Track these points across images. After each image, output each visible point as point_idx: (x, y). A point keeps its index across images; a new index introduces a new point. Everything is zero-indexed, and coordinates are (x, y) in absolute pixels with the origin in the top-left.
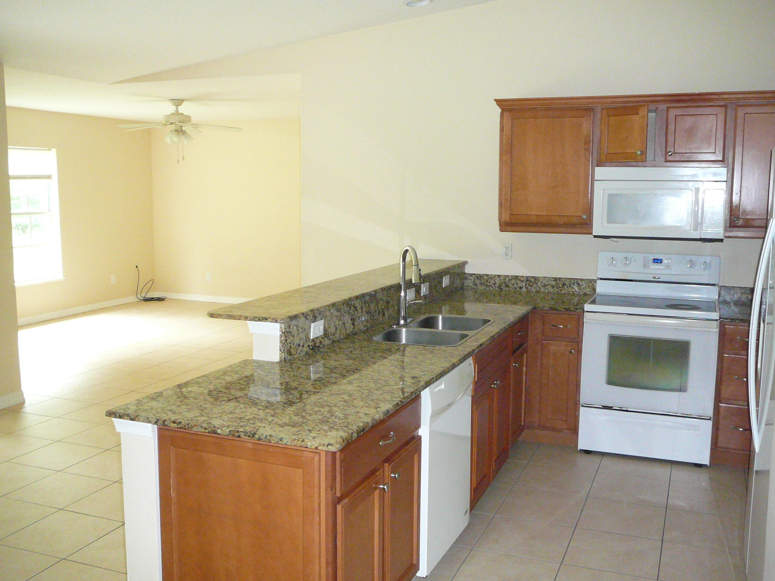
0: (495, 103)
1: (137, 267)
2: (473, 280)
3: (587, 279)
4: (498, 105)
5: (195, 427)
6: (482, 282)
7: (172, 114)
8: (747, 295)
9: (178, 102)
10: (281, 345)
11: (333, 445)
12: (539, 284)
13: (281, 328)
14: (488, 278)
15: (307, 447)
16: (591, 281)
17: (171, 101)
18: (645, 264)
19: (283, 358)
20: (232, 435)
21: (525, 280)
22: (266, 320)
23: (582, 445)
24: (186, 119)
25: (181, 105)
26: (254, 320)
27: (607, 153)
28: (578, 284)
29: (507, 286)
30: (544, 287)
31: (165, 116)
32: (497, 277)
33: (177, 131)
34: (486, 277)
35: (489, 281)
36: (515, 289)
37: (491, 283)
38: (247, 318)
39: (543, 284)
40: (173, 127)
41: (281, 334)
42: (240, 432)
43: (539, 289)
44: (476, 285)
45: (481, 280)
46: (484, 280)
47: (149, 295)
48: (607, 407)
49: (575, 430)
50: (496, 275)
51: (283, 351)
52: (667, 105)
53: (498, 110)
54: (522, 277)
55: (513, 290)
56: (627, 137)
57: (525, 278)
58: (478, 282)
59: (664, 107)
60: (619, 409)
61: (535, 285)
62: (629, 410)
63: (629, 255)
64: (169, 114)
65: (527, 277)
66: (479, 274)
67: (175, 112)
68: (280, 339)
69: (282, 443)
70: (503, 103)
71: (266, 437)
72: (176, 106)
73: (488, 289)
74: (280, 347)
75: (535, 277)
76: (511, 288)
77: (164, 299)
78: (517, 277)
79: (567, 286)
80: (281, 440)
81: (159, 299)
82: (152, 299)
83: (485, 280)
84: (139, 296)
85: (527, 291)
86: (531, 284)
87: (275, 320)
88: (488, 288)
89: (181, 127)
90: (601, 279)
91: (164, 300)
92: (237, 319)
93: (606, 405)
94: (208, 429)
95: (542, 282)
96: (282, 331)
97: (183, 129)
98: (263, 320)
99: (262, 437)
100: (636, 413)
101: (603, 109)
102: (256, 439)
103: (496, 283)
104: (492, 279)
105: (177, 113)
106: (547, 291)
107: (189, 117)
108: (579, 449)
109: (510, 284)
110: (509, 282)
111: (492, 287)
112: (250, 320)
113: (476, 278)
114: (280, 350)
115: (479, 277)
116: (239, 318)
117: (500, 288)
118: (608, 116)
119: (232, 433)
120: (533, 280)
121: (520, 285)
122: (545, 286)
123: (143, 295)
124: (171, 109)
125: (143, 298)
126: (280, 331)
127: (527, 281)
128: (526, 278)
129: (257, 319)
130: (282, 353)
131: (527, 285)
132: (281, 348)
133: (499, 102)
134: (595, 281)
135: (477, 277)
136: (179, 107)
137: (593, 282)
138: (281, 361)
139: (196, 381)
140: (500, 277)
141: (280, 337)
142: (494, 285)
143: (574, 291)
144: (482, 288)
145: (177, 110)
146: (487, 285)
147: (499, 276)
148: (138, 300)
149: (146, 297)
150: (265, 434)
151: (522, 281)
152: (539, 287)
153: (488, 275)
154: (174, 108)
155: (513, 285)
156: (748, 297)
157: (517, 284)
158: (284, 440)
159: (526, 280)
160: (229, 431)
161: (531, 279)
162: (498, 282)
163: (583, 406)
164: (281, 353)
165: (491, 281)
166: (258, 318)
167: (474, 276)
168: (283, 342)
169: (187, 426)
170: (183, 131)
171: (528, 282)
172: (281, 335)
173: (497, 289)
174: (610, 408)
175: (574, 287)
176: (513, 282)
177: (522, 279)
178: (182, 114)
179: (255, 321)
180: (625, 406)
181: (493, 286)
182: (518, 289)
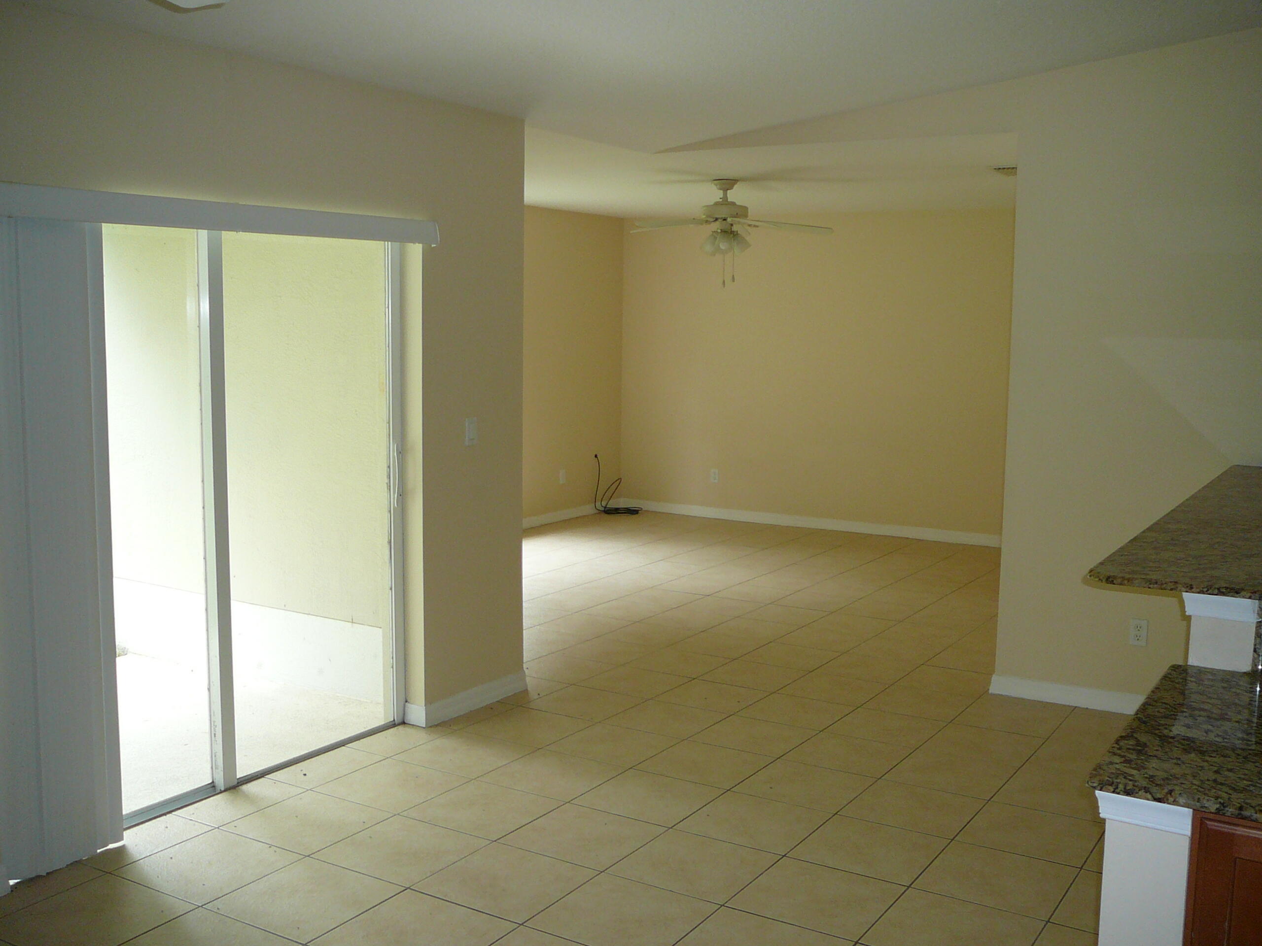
1: (596, 456)
7: (716, 204)
9: (727, 183)
10: (1258, 642)
17: (716, 182)
22: (1237, 593)
24: (741, 212)
25: (731, 188)
26: (1209, 592)
31: (707, 206)
33: (723, 232)
40: (717, 226)
47: (613, 504)
64: (712, 204)
67: (721, 200)
72: (724, 191)
74: (1255, 645)
77: (638, 510)
81: (632, 511)
82: (616, 511)
84: (598, 504)
89: (732, 225)
91: (637, 513)
92: (1168, 588)
97: (735, 228)
105: (725, 202)
107: (746, 208)
112: (1199, 593)
114: (1255, 651)
123: (604, 504)
124: (714, 194)
125: (603, 509)
129: (1216, 591)
136: (729, 191)
138: (1253, 671)
141: (1256, 627)
145: (725, 197)
148: (597, 512)
149: (608, 506)
154: (721, 194)
164: (1255, 656)
166: (1218, 589)
170: (735, 233)
178: (733, 204)
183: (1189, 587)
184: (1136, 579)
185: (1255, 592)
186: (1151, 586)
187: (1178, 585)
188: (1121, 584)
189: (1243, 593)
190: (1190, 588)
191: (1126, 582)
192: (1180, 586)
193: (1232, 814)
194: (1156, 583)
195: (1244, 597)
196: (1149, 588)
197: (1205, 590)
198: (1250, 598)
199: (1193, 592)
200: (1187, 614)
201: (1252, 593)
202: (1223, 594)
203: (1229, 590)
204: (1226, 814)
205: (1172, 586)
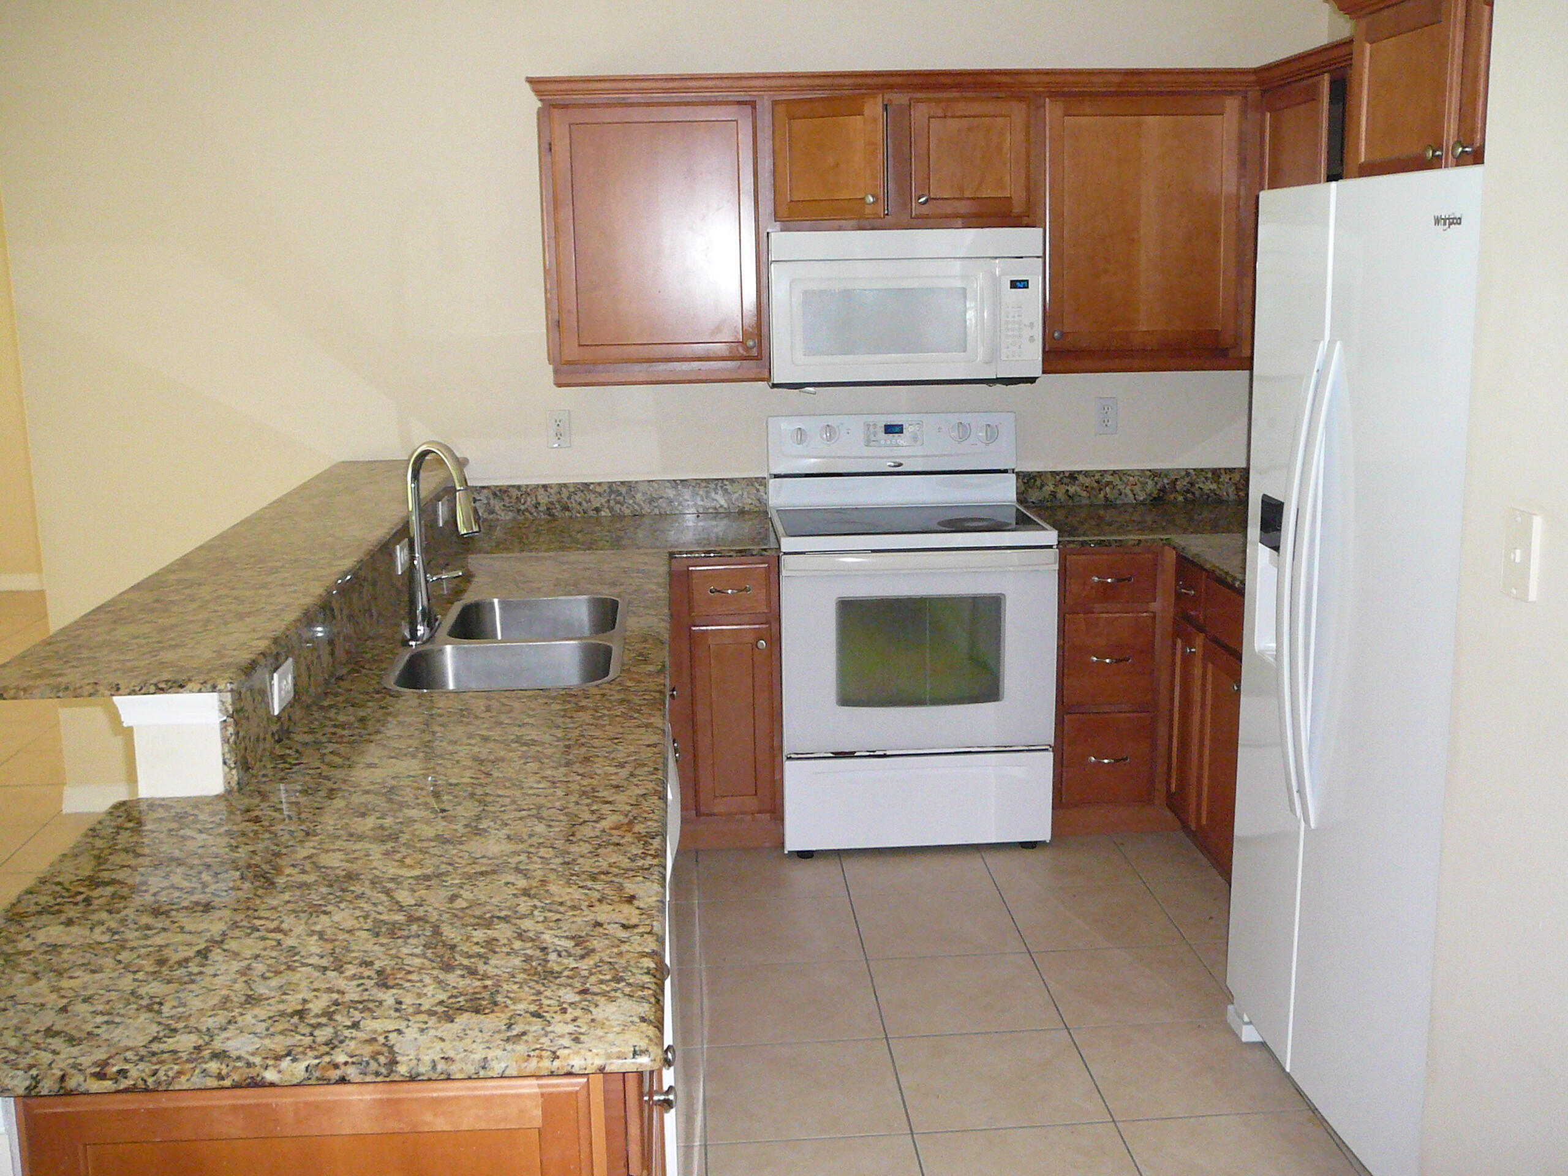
0: (528, 86)
2: (485, 502)
3: (744, 479)
4: (537, 92)
5: (183, 1078)
6: (508, 505)
8: (1067, 488)
10: (226, 750)
11: (647, 1051)
12: (639, 496)
13: (223, 703)
14: (519, 493)
15: (574, 1070)
16: (751, 482)
18: (868, 437)
19: (234, 784)
20: (318, 1079)
21: (605, 491)
22: (181, 686)
23: (793, 843)
26: (143, 691)
27: (792, 201)
28: (726, 490)
29: (566, 508)
30: (650, 503)
32: (541, 491)
34: (515, 493)
35: (522, 501)
36: (585, 513)
37: (528, 503)
38: (118, 689)
39: (648, 496)
41: (225, 718)
42: (343, 1067)
43: (639, 509)
44: (492, 512)
45: (503, 500)
46: (511, 498)
48: (846, 753)
49: (775, 810)
50: (538, 485)
51: (233, 766)
52: (910, 95)
53: (535, 103)
54: (600, 484)
55: (578, 515)
56: (837, 165)
57: (606, 487)
58: (497, 505)
59: (899, 99)
60: (868, 754)
61: (631, 502)
62: (888, 753)
63: (833, 421)
65: (610, 484)
66: (497, 486)
68: (222, 733)
69: (490, 1074)
70: (542, 87)
71: (434, 1067)
73: (521, 518)
74: (224, 755)
75: (630, 482)
76: (574, 512)
78: (587, 485)
79: (702, 497)
80: (484, 1068)
83: (513, 500)
85: (613, 516)
86: (620, 498)
87: (209, 686)
88: (523, 517)
90: (776, 476)
92: (86, 693)
93: (840, 751)
94: (228, 1075)
95: (644, 494)
96: (228, 711)
98: (171, 688)
99: (422, 1070)
100: (900, 759)
101: (775, 103)
102: (402, 1079)
103: (539, 504)
104: (529, 494)
106: (657, 511)
108: (786, 852)
109: (571, 503)
110: (569, 498)
111: (531, 514)
112: (129, 694)
113: (491, 496)
114: (225, 763)
115: (498, 493)
116: (92, 691)
117: (549, 515)
118: (791, 118)
119: (317, 1074)
120: (623, 490)
121: (596, 504)
122: (652, 500)
126: (221, 710)
127: (612, 492)
128: (610, 487)
129: (152, 689)
130: (231, 769)
131: (612, 503)
132: (228, 756)
133: (537, 84)
134: (762, 481)
135: (495, 494)
137: (757, 485)
138: (229, 792)
139: (37, 904)
140: (549, 489)
141: (221, 729)
142: (536, 507)
143: (718, 506)
144: (508, 518)
146: (519, 511)
147: (545, 487)
150: (427, 1059)
151: (600, 494)
152: (639, 505)
153: (519, 487)
155: (580, 504)
156: (1067, 491)
157: (587, 502)
158: (494, 1064)
159: (608, 491)
160: (307, 1070)
161: (619, 488)
162: (543, 499)
163: (789, 758)
164: (227, 769)
165: (529, 499)
166: (156, 685)
167: (485, 491)
168: (231, 741)
169: (150, 1080)
171: (613, 496)
172: (225, 721)
173: (543, 517)
174: (850, 755)
175: (718, 497)
176: (578, 497)
177: (598, 489)
179: (145, 694)
180: (879, 747)
181: (533, 510)
182: (592, 513)
183: (115, 689)
184: (38, 687)
185: (205, 682)
186: (61, 694)
187: (98, 687)
188: (14, 698)
189: (190, 686)
190: (117, 689)
191: (22, 693)
192: (101, 688)
193: (50, 1091)
194: (67, 688)
195: (191, 691)
196: (58, 697)
197: (137, 689)
198: (200, 691)
199: (121, 695)
200: (125, 725)
201: (202, 684)
202: (162, 690)
203: (170, 684)
204: (42, 1094)
205: (89, 689)
